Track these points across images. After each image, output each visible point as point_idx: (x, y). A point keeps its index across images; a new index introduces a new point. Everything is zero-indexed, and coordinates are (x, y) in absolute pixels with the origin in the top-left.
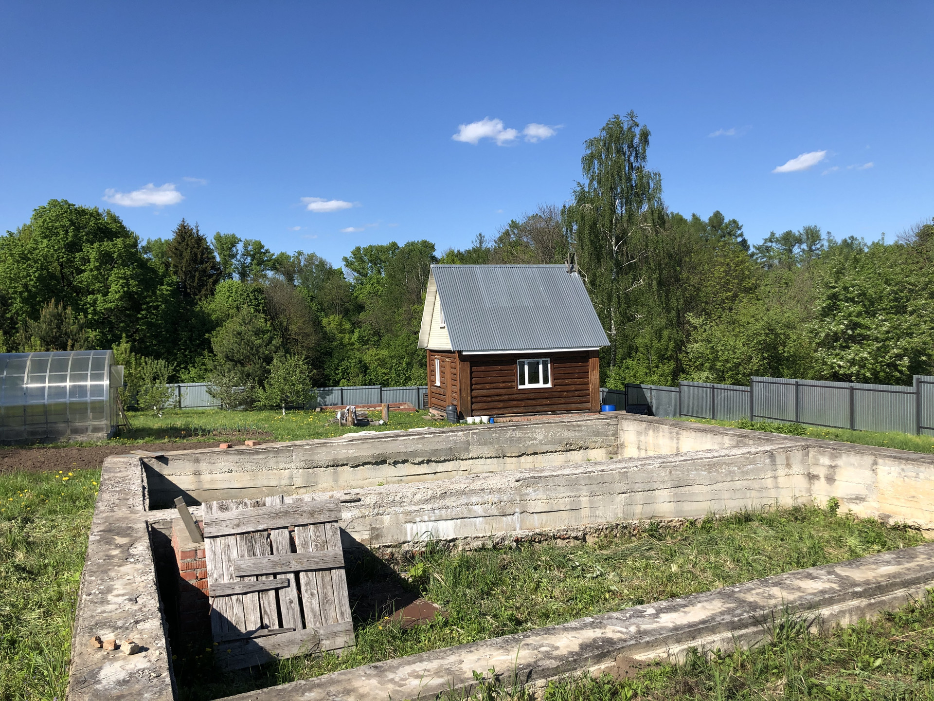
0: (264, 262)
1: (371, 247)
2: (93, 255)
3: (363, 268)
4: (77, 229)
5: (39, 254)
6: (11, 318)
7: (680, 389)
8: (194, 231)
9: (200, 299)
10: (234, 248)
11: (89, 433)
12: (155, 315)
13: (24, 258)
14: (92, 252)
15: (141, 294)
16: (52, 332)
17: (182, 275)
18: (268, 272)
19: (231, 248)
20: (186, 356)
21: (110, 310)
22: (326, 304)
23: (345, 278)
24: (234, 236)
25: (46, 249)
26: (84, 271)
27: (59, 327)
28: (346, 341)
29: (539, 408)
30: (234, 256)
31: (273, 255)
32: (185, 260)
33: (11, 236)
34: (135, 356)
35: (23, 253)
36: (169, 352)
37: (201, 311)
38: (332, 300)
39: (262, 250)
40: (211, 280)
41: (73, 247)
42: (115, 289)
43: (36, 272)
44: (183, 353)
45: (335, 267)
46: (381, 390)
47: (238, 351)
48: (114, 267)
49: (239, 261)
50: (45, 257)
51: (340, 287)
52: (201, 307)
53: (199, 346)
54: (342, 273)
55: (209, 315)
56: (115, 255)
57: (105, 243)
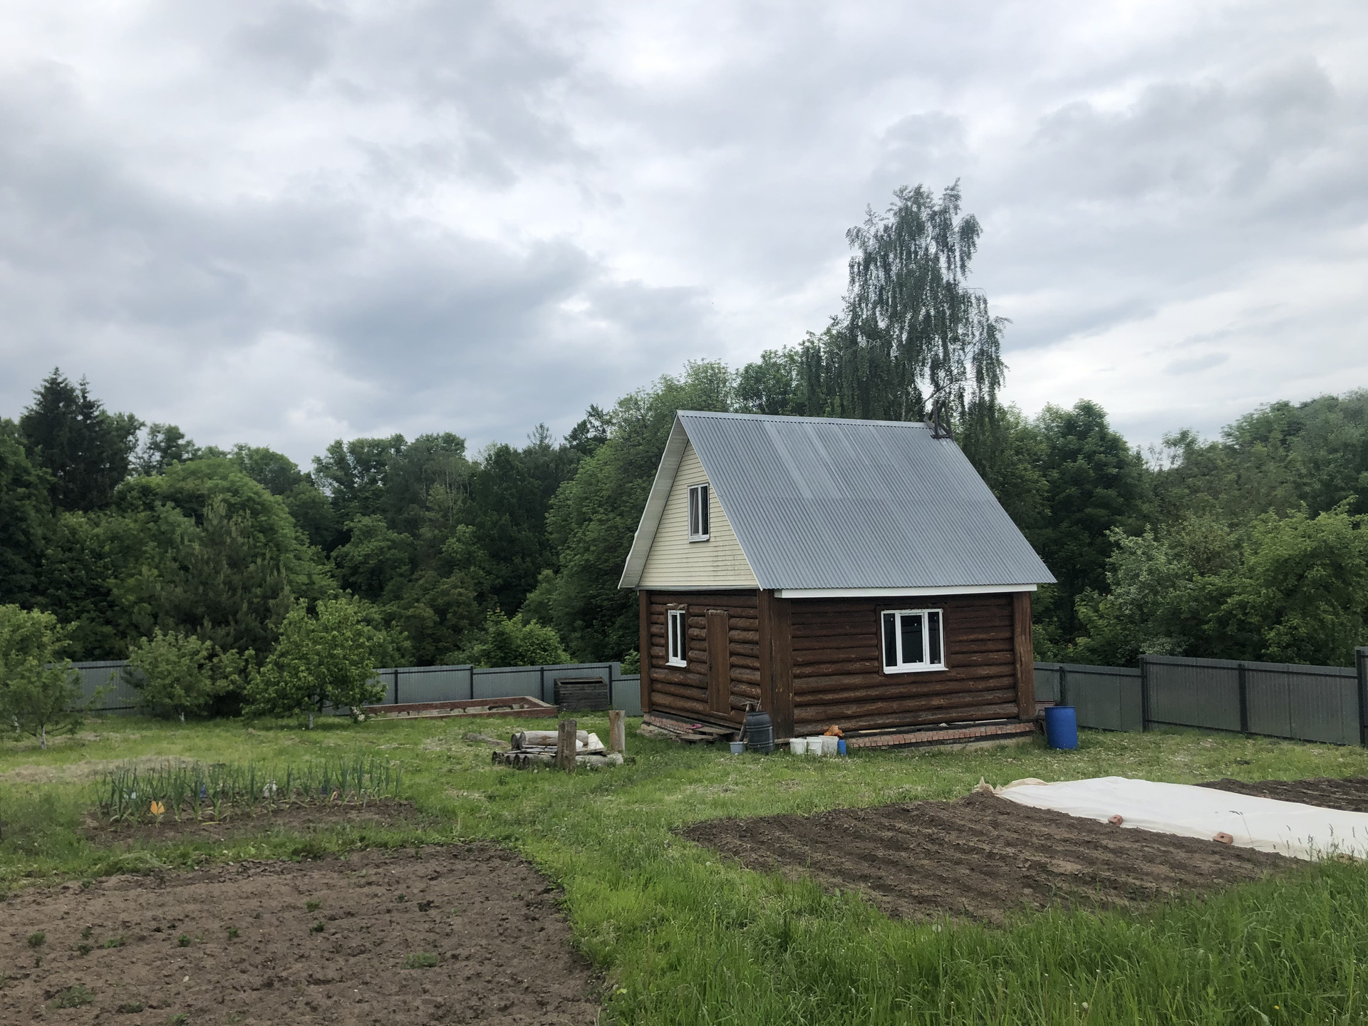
3: (346, 475)
7: (1142, 670)
8: (78, 391)
10: (131, 437)
19: (126, 437)
29: (924, 716)
30: (131, 449)
46: (472, 674)
49: (141, 457)
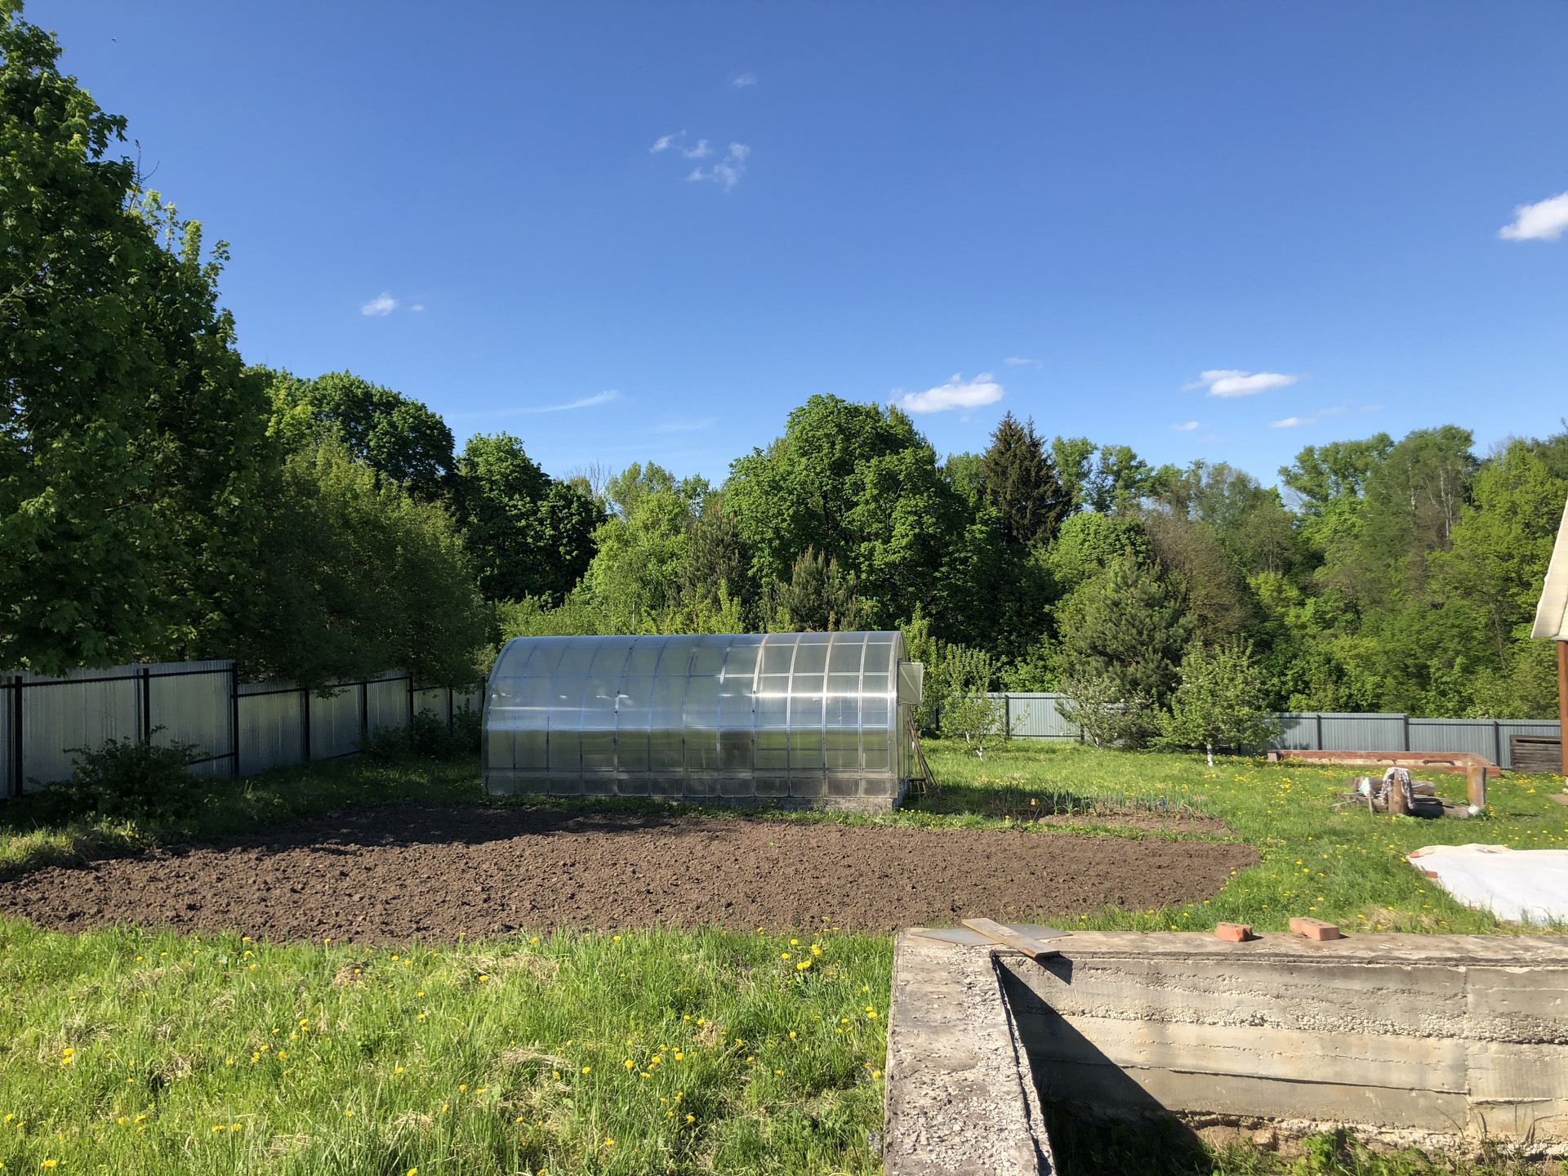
0: (1135, 482)
1: (1336, 445)
2: (870, 478)
3: (1320, 486)
4: (847, 439)
5: (793, 481)
6: (754, 578)
8: (1026, 431)
9: (1035, 547)
10: (1085, 462)
11: (861, 794)
12: (962, 573)
13: (775, 487)
14: (867, 472)
15: (940, 539)
16: (809, 600)
17: (1005, 507)
18: (1143, 500)
19: (1079, 463)
20: (1011, 643)
21: (892, 565)
22: (1249, 554)
23: (1283, 506)
24: (1085, 443)
25: (805, 473)
26: (857, 504)
27: (818, 592)
28: (1289, 620)
30: (1084, 475)
31: (1152, 469)
32: (1011, 481)
33: (759, 455)
34: (937, 641)
35: (774, 481)
36: (985, 636)
37: (1037, 565)
38: (1262, 544)
39: (1133, 463)
40: (1052, 514)
41: (842, 467)
42: (903, 531)
43: (790, 507)
44: (1007, 639)
45: (1266, 485)
46: (1407, 724)
47: (1115, 638)
48: (900, 496)
49: (1094, 483)
50: (803, 484)
51: (1276, 522)
52: (1037, 560)
53: (1033, 625)
54: (1278, 496)
55: (1050, 573)
56: (901, 477)
57: (887, 458)
